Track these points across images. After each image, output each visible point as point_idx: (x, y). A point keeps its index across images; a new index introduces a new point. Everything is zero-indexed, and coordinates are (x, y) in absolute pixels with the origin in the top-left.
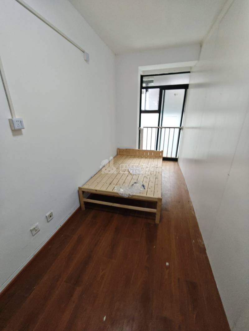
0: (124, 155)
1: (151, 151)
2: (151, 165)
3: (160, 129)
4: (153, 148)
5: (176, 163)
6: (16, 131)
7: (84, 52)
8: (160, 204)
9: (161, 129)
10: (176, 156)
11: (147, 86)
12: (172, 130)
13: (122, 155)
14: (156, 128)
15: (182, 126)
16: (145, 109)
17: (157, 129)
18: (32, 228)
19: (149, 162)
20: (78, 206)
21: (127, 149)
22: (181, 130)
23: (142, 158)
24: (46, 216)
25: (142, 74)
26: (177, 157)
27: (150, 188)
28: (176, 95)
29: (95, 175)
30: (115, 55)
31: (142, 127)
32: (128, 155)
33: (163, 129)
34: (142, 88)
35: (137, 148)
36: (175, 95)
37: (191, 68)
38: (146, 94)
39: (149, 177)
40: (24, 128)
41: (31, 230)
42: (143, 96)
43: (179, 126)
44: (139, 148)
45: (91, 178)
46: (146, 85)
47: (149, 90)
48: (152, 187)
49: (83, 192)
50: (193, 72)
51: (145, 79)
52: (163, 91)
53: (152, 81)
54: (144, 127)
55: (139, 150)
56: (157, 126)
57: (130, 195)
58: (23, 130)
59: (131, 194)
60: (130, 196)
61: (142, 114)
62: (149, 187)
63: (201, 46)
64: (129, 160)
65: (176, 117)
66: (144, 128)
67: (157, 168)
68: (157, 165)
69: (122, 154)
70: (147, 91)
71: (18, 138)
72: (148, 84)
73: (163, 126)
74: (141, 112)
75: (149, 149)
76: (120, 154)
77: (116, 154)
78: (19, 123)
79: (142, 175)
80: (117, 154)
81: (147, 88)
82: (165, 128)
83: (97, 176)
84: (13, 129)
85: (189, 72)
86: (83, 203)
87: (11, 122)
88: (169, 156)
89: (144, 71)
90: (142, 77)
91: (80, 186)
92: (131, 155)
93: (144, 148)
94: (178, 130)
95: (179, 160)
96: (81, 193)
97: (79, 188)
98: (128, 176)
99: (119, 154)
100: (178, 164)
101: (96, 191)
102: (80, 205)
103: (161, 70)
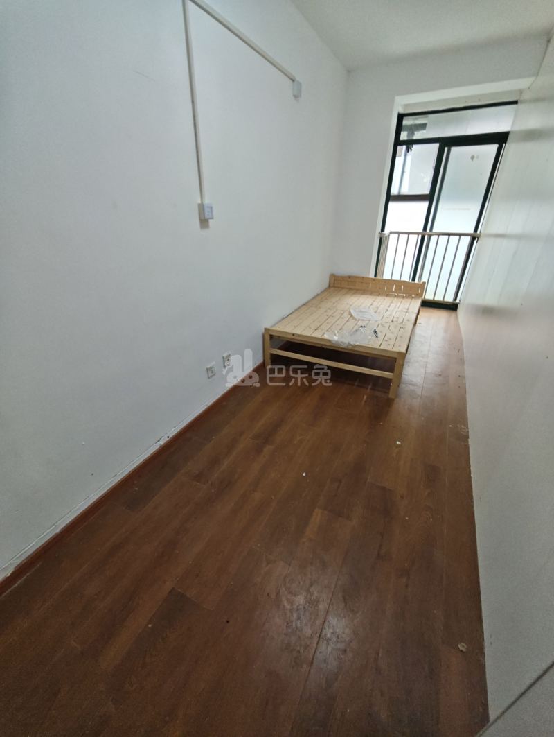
0: (343, 288)
1: (400, 283)
2: (395, 307)
3: (426, 237)
4: (406, 277)
5: (453, 314)
6: (204, 222)
7: (293, 80)
8: (401, 363)
9: (430, 236)
10: (455, 299)
11: (410, 138)
12: (454, 239)
13: (339, 288)
14: (418, 234)
15: (478, 232)
16: (399, 192)
17: (420, 236)
18: (208, 367)
19: (392, 302)
20: (261, 361)
21: (350, 277)
22: (475, 241)
23: (379, 295)
24: (223, 357)
25: (402, 111)
26: (458, 301)
27: (386, 341)
28: (475, 159)
29: (289, 315)
30: (349, 72)
31: (387, 231)
32: (350, 289)
33: (434, 238)
34: (398, 142)
35: (372, 275)
36: (473, 158)
37: (521, 92)
38: (406, 155)
39: (387, 325)
40: (212, 218)
41: (207, 369)
42: (399, 161)
43: (471, 231)
44: (375, 276)
45: (283, 318)
46: (408, 136)
47: (415, 147)
48: (390, 339)
49: (271, 337)
50: (524, 102)
51: (406, 122)
52: (446, 149)
53: (423, 126)
54: (391, 233)
55: (374, 280)
56: (421, 230)
57: (351, 345)
58: (210, 221)
59: (352, 343)
60: (350, 347)
61: (391, 204)
62: (386, 338)
63: (549, 41)
64: (352, 298)
65: (468, 209)
66: (392, 236)
67: (406, 312)
68: (408, 309)
69: (339, 286)
70: (408, 150)
71: (205, 232)
72: (413, 134)
73: (435, 230)
74: (389, 198)
75: (396, 277)
76: (336, 285)
77: (327, 285)
78: (209, 210)
79: (376, 321)
80: (329, 286)
81: (410, 143)
82: (439, 235)
83: (293, 316)
84: (203, 218)
85: (515, 102)
86: (268, 357)
87: (201, 207)
88: (439, 298)
89: (406, 106)
90: (401, 117)
91: (268, 326)
92: (357, 290)
93: (387, 276)
94: (468, 239)
95: (460, 307)
96: (268, 338)
97: (266, 329)
98: (348, 321)
99: (334, 287)
100: (457, 315)
101: (293, 335)
102: (264, 360)
103: (445, 101)
